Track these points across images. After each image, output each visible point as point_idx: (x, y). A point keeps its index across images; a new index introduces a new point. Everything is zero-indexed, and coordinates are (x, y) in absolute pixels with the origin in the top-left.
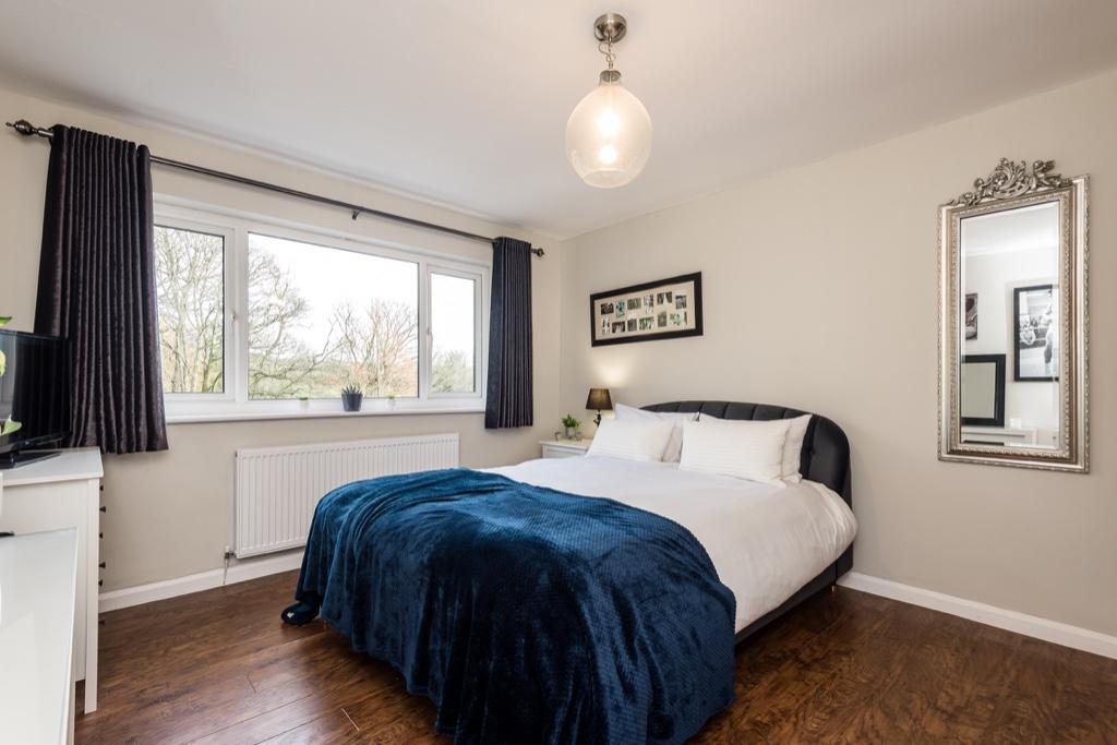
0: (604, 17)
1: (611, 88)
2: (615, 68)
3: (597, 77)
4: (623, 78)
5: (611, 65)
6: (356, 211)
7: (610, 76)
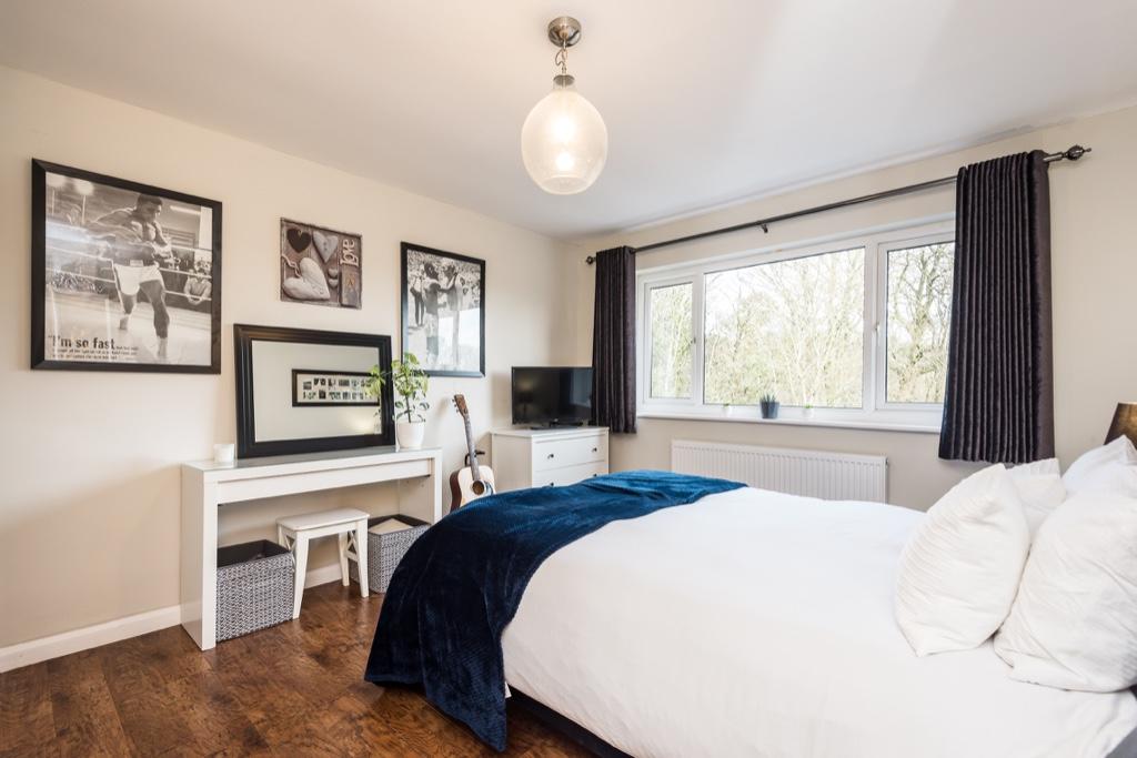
0: (558, 20)
1: (564, 94)
2: (568, 73)
3: (552, 82)
4: (576, 83)
5: (564, 69)
6: (764, 224)
7: (564, 80)
